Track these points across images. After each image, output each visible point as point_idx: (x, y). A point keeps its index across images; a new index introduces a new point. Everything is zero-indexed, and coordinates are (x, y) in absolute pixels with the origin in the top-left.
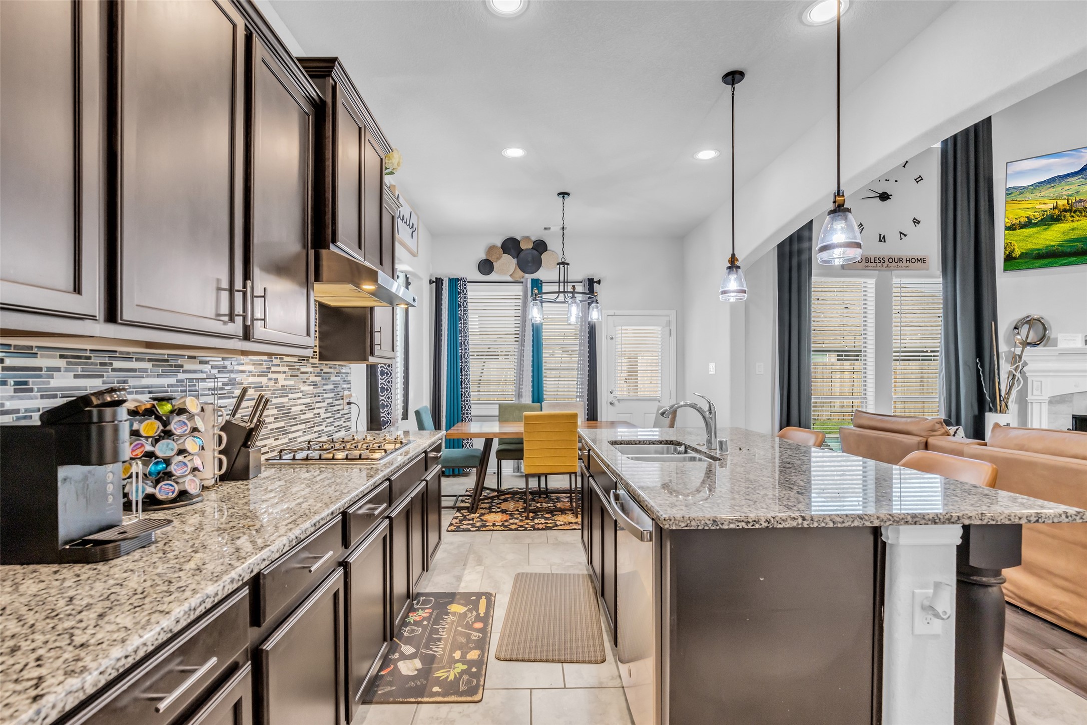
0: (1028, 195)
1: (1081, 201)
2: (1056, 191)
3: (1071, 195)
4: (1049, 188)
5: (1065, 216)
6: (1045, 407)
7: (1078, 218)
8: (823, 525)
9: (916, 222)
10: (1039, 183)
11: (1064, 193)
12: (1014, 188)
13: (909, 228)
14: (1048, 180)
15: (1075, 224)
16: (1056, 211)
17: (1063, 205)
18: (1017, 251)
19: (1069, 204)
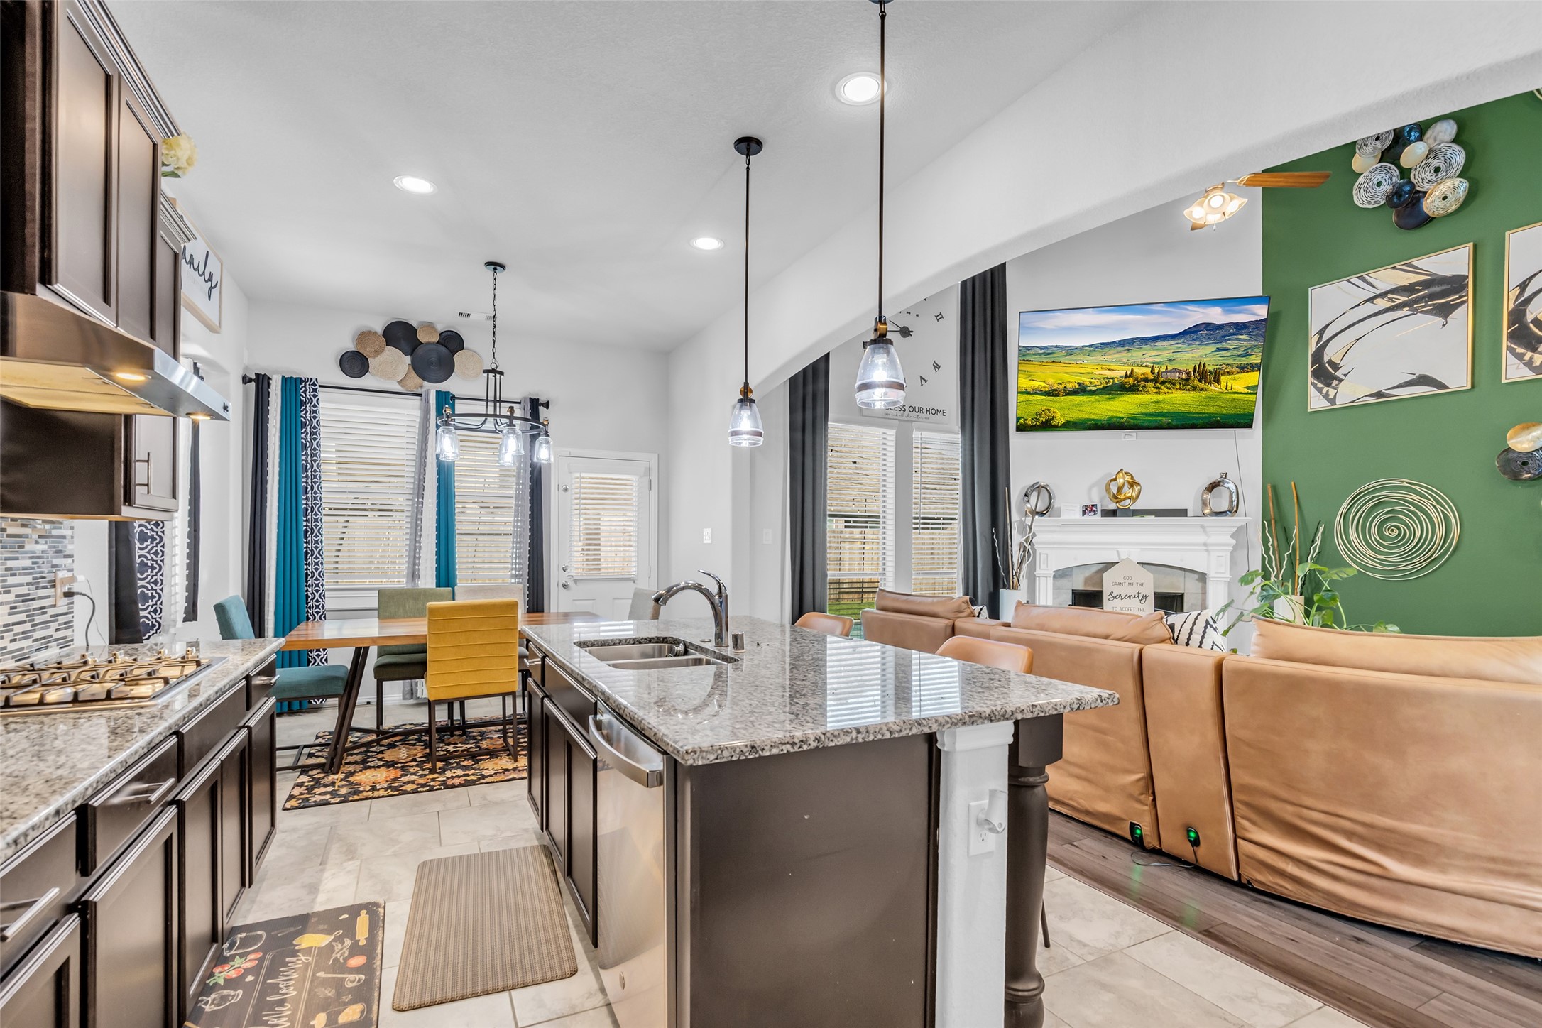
0: (1081, 357)
1: (1175, 371)
2: (1132, 356)
3: (1158, 363)
4: (1120, 352)
5: (1144, 387)
6: (1050, 581)
7: (1167, 390)
8: (879, 736)
9: (937, 367)
10: (1102, 344)
11: (1147, 359)
12: (1056, 347)
13: (929, 372)
14: (1120, 341)
15: (1161, 397)
16: (1131, 380)
17: (1144, 374)
18: (1060, 419)
19: (1153, 373)
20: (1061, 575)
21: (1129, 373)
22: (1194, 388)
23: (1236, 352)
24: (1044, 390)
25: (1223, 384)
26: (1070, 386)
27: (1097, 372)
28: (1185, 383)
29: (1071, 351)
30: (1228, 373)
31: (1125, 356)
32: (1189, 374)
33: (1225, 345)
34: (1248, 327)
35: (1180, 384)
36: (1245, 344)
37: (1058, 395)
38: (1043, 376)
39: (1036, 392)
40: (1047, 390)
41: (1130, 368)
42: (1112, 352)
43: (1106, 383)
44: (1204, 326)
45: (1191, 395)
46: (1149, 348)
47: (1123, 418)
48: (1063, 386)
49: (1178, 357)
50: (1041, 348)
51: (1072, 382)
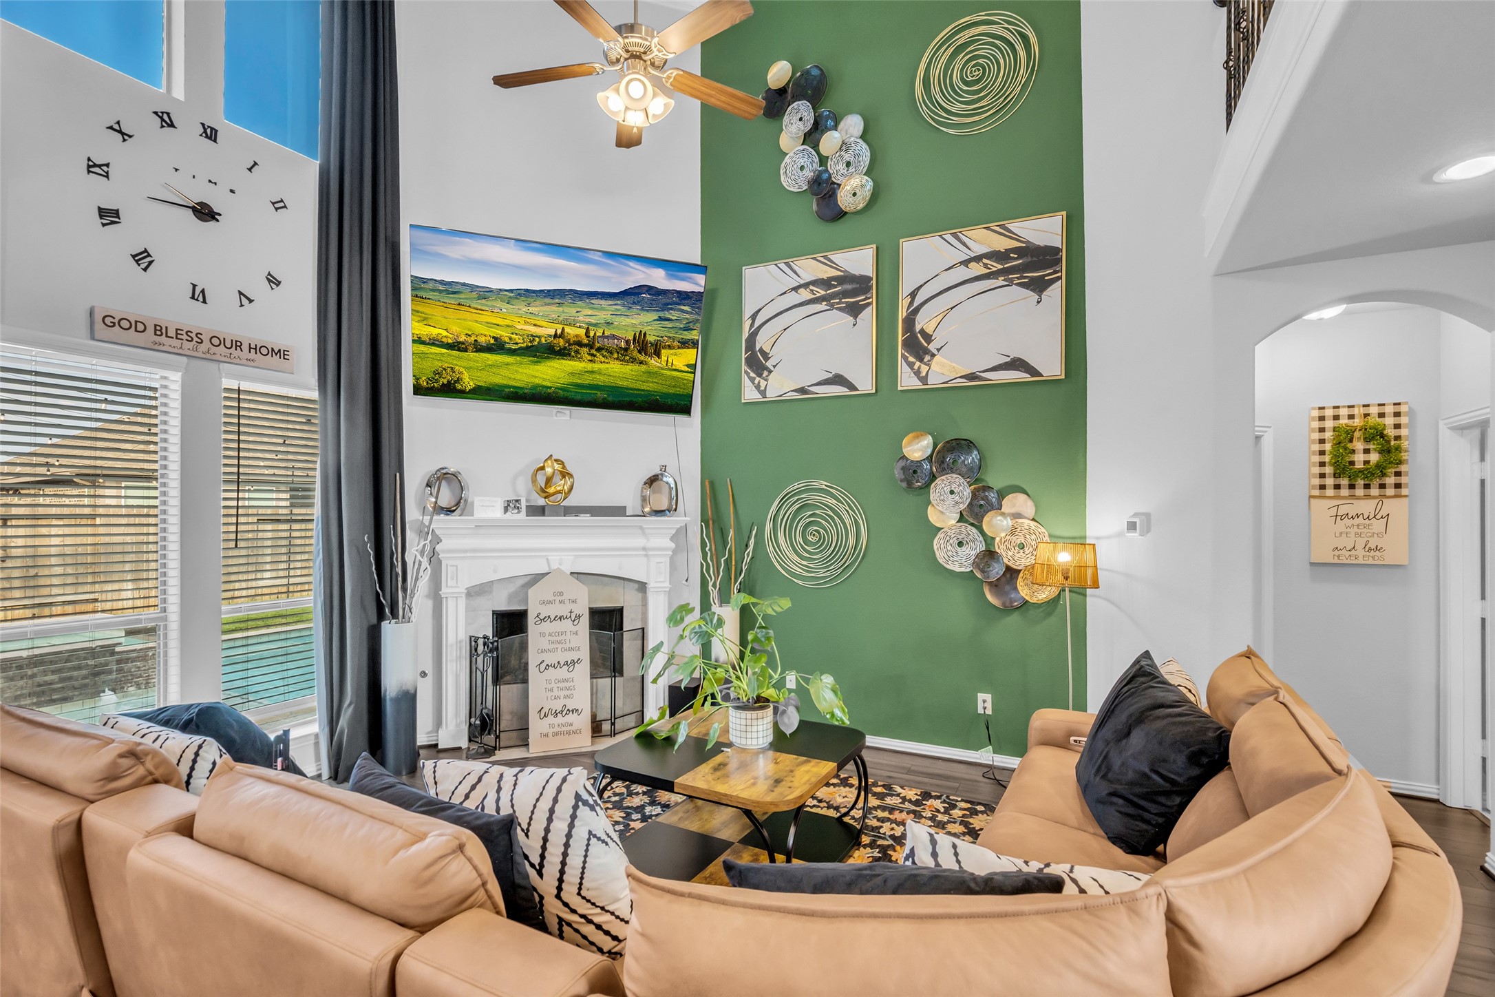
0: (499, 304)
1: (613, 337)
2: (563, 312)
3: (595, 325)
4: (549, 304)
5: (577, 352)
6: (462, 602)
7: (603, 359)
9: (273, 281)
10: (527, 290)
11: (581, 318)
12: (464, 284)
13: (258, 288)
14: (549, 291)
15: (596, 366)
16: (561, 342)
17: (577, 336)
18: (468, 383)
19: (588, 337)
20: (475, 592)
21: (559, 332)
22: (633, 360)
23: (677, 324)
24: (444, 340)
25: (664, 358)
26: (482, 340)
27: (519, 327)
28: (623, 353)
29: (485, 294)
30: (670, 347)
31: (554, 310)
32: (628, 342)
33: (667, 315)
34: (691, 298)
35: (618, 353)
36: (688, 316)
37: (465, 350)
38: (444, 321)
39: (434, 342)
40: (450, 341)
41: (561, 326)
42: (538, 303)
43: (531, 342)
44: (646, 288)
45: (630, 367)
46: (584, 305)
47: (550, 388)
48: (473, 338)
49: (616, 321)
50: (442, 282)
51: (486, 335)
